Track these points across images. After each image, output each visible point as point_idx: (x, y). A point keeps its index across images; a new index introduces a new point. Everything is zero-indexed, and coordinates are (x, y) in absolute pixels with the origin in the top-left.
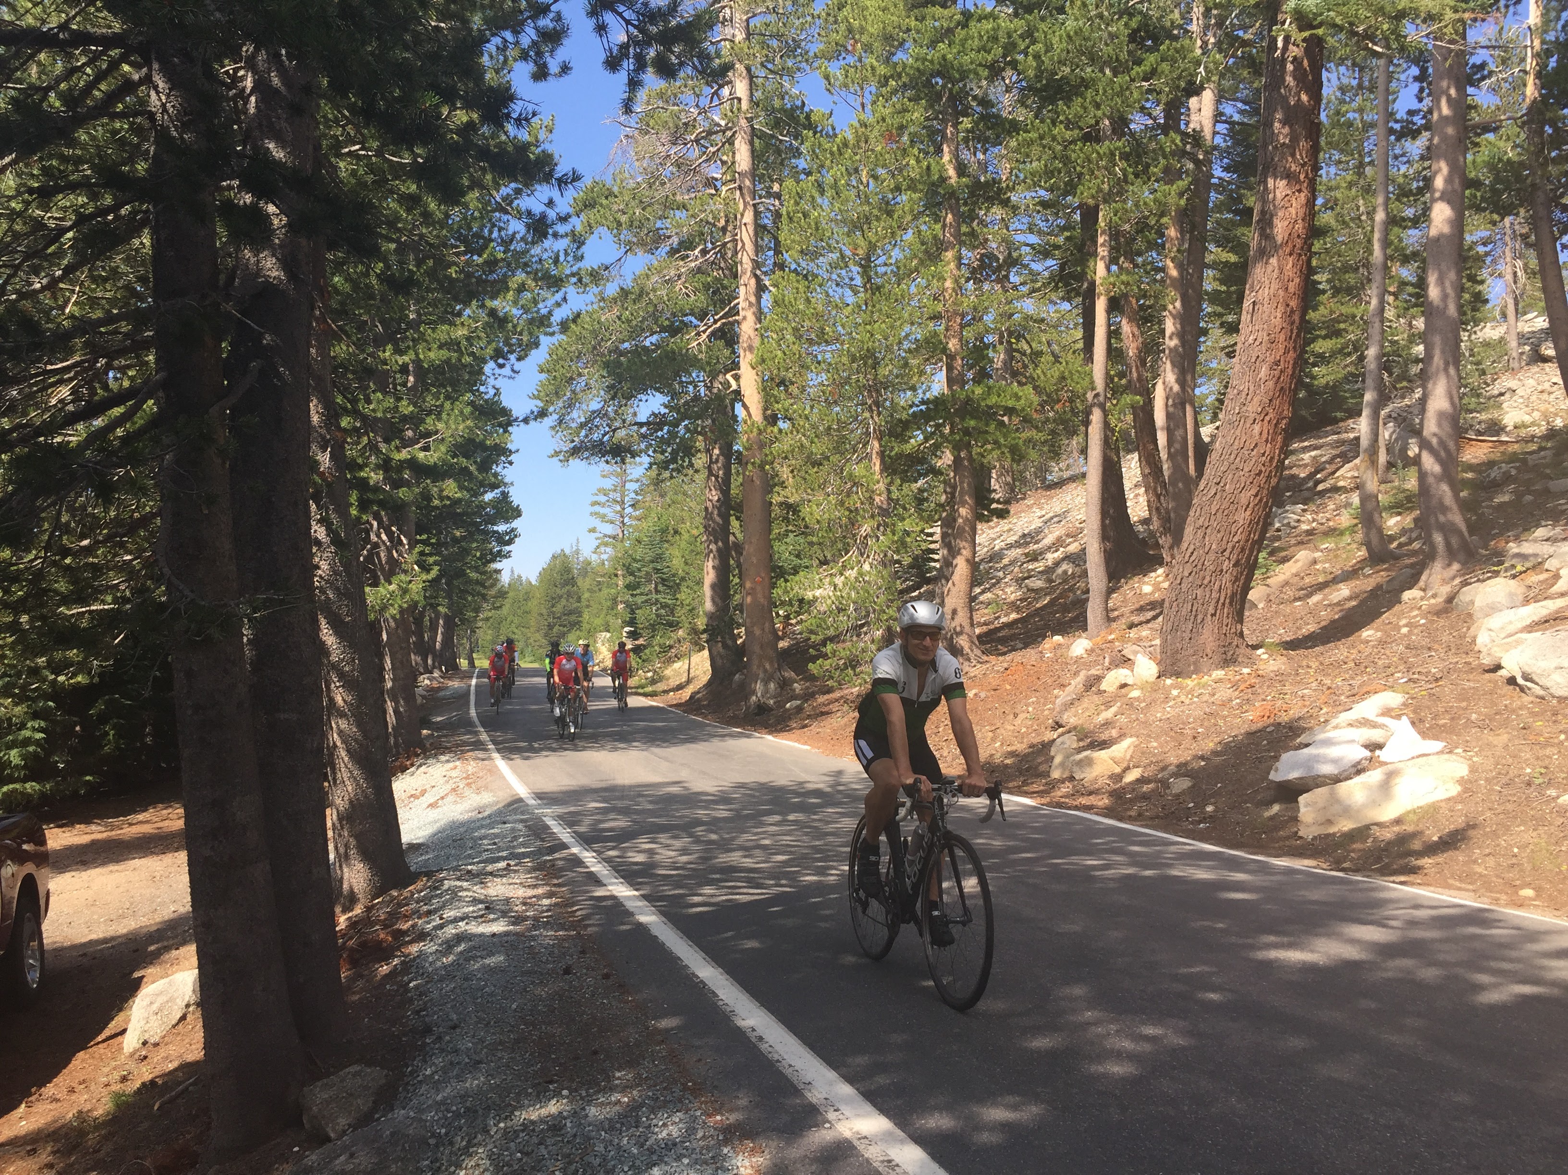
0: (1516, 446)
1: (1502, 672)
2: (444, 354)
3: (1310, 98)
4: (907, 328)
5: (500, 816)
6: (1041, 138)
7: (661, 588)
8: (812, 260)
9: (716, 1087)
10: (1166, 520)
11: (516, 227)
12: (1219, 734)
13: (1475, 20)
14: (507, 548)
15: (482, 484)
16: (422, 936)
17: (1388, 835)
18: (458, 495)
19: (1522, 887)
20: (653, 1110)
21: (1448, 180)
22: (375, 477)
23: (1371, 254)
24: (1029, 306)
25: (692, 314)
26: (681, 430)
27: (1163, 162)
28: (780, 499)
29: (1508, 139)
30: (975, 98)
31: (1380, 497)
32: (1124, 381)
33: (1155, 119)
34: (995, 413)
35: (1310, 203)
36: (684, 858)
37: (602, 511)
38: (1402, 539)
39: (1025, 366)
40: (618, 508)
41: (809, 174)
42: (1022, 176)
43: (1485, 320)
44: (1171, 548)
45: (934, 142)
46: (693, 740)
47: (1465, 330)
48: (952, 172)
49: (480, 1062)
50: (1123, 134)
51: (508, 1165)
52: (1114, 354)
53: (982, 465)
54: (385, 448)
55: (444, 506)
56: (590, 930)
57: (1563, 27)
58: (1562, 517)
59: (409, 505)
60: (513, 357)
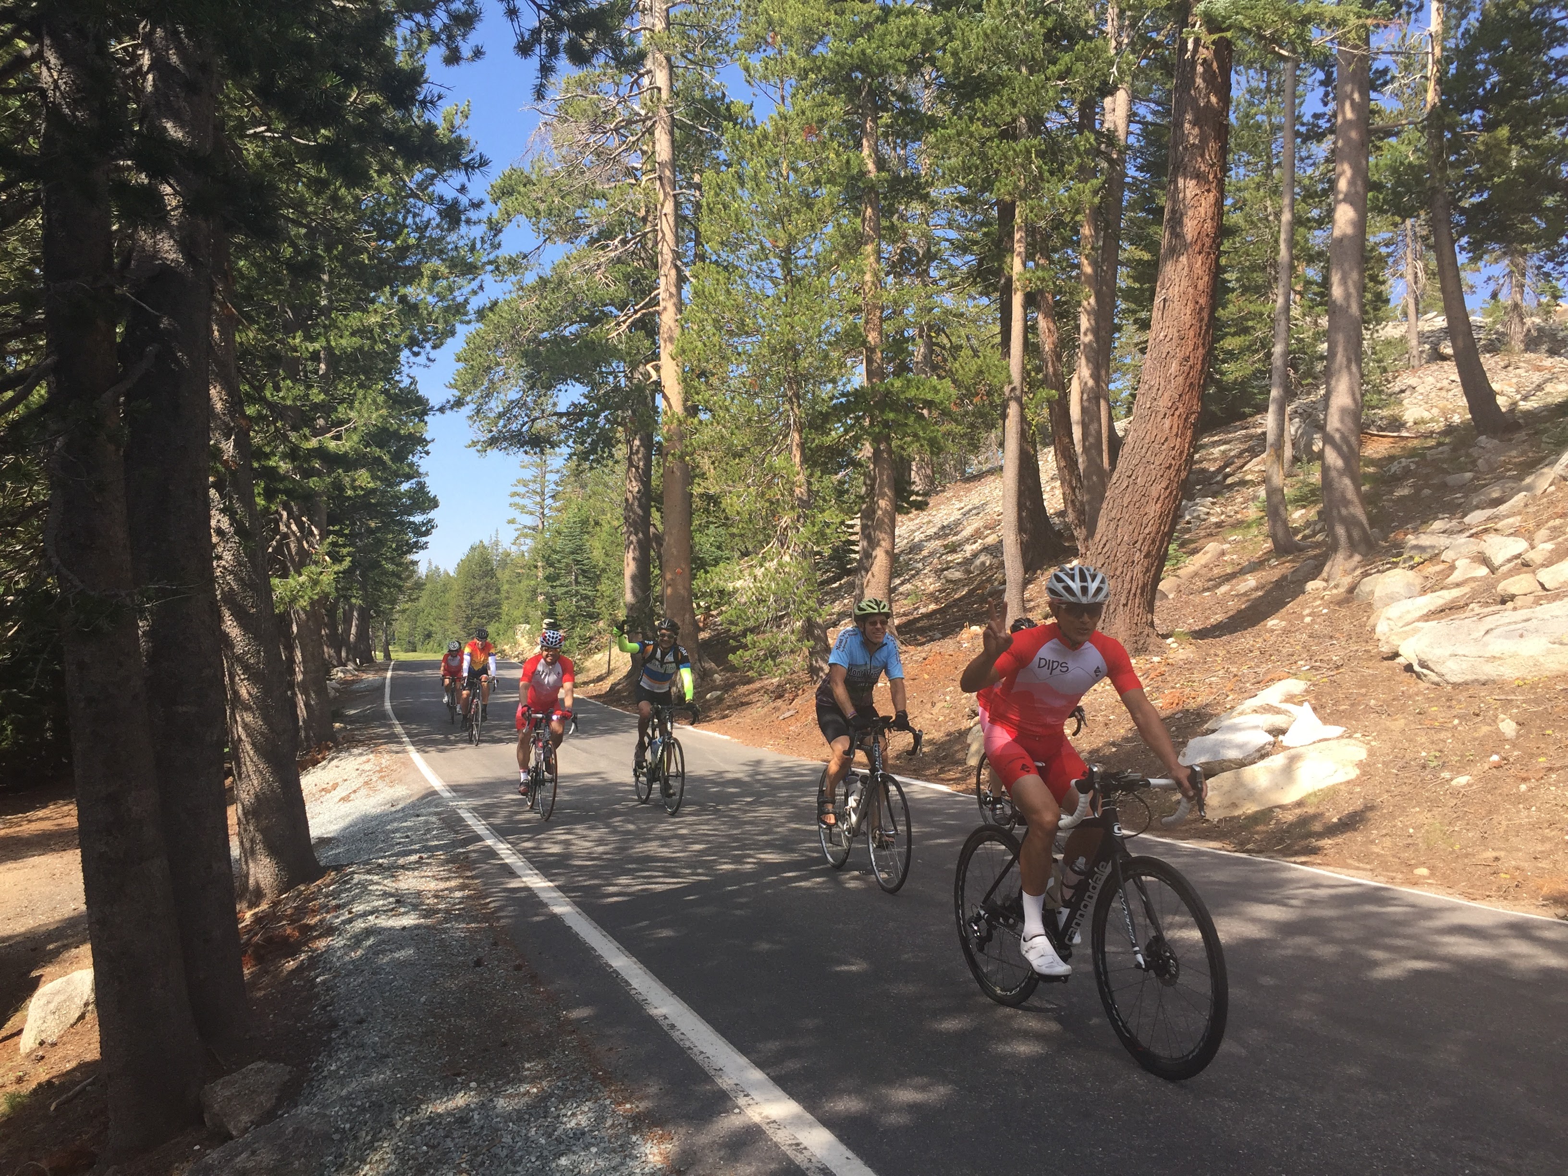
0: (1416, 442)
1: (1399, 660)
2: (356, 341)
3: (1219, 100)
4: (827, 321)
5: (413, 809)
6: (959, 134)
7: (581, 579)
8: (733, 252)
9: (626, 1076)
10: (1080, 513)
11: (430, 213)
13: (1377, 26)
14: (424, 539)
15: (395, 474)
16: (330, 931)
17: (1290, 817)
18: (371, 485)
19: (1416, 866)
20: (562, 1100)
21: (1352, 183)
22: (284, 467)
23: (1278, 253)
24: (948, 300)
25: (612, 304)
26: (601, 421)
27: (1077, 160)
28: (701, 490)
29: (1410, 143)
30: (894, 93)
31: (1286, 490)
32: (1040, 376)
33: (1070, 118)
34: (913, 406)
35: (1219, 203)
36: (601, 849)
38: (1307, 532)
40: (538, 499)
41: (729, 165)
42: (940, 172)
43: (1387, 319)
44: (1086, 539)
45: (854, 136)
46: (612, 731)
47: (1367, 329)
48: (871, 166)
49: (387, 1056)
50: (1040, 132)
51: (414, 1158)
52: (1031, 348)
53: (901, 457)
54: (293, 436)
55: (357, 496)
56: (503, 922)
57: (1463, 35)
58: (1458, 510)
59: (320, 495)
60: (428, 346)
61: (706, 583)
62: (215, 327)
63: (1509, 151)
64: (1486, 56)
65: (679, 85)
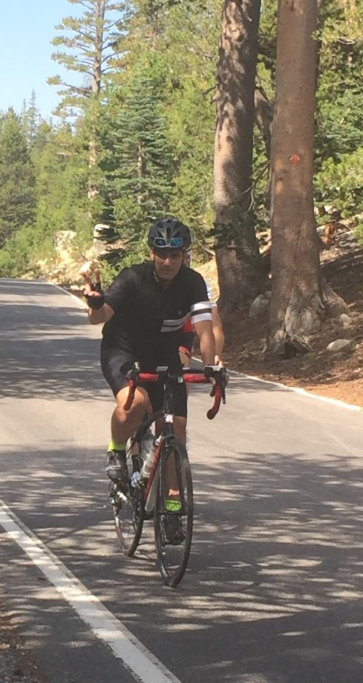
7: (150, 167)
28: (334, 37)
37: (69, 51)
40: (93, 48)
61: (336, 178)
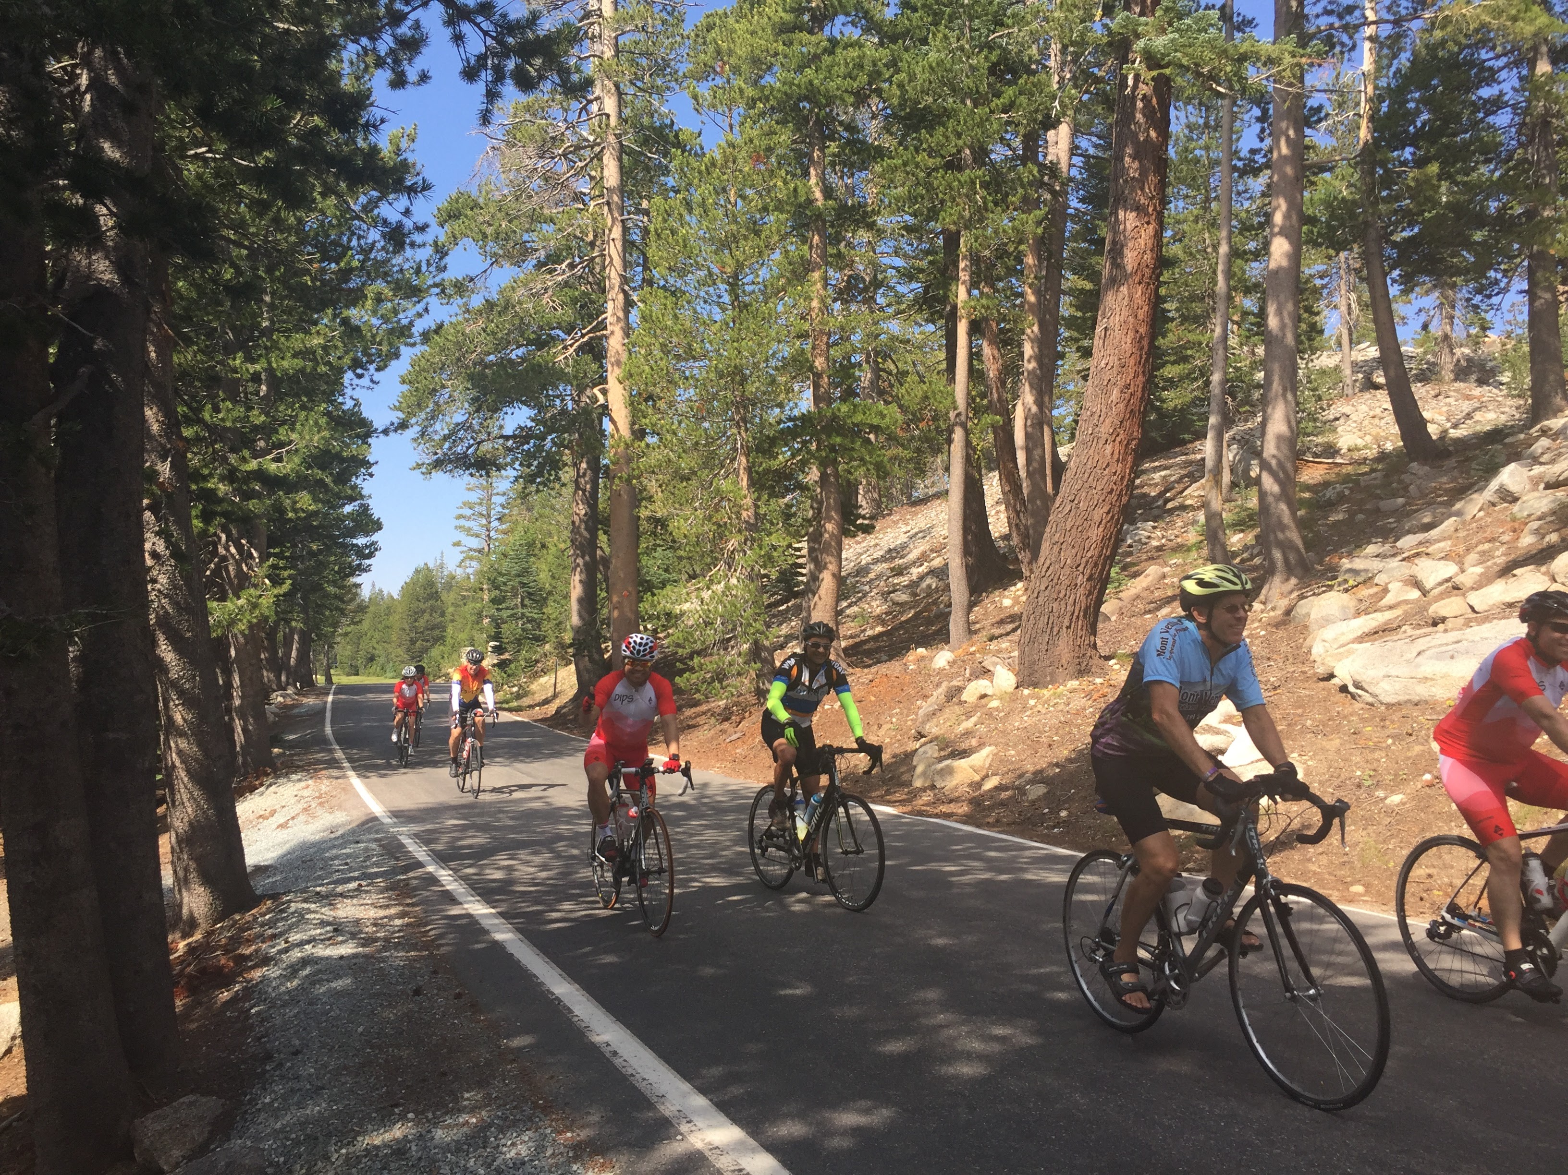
0: (1350, 468)
1: (1334, 681)
2: (298, 363)
3: (1159, 135)
4: (774, 346)
5: (353, 836)
6: (905, 164)
7: (527, 602)
8: (681, 277)
9: (566, 1104)
10: (1025, 536)
11: (374, 235)
12: (1073, 741)
13: (1311, 65)
14: (367, 562)
15: (338, 496)
16: (266, 961)
18: (313, 507)
19: (1354, 884)
20: (502, 1130)
21: (1287, 216)
22: (223, 488)
23: (1216, 284)
24: (894, 327)
25: (560, 327)
26: (548, 443)
27: (1020, 191)
28: (648, 513)
29: (1343, 179)
30: (841, 123)
31: (1224, 515)
32: (985, 402)
33: (1014, 150)
34: (860, 431)
35: (1158, 235)
36: (544, 874)
37: (467, 524)
38: (1244, 555)
39: (891, 386)
40: (484, 522)
41: (677, 192)
42: (887, 201)
43: (1322, 349)
44: (1030, 563)
45: (802, 165)
46: (558, 754)
47: (1302, 358)
48: (818, 195)
49: (323, 1088)
50: (984, 164)
52: (975, 375)
53: (848, 482)
54: (233, 458)
55: (299, 518)
56: (443, 950)
57: (1395, 73)
58: (1391, 534)
59: (257, 516)
60: (372, 368)
61: (653, 606)
62: (152, 348)
63: (1439, 187)
64: (1417, 95)
65: (627, 112)
